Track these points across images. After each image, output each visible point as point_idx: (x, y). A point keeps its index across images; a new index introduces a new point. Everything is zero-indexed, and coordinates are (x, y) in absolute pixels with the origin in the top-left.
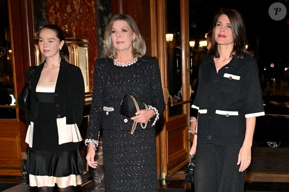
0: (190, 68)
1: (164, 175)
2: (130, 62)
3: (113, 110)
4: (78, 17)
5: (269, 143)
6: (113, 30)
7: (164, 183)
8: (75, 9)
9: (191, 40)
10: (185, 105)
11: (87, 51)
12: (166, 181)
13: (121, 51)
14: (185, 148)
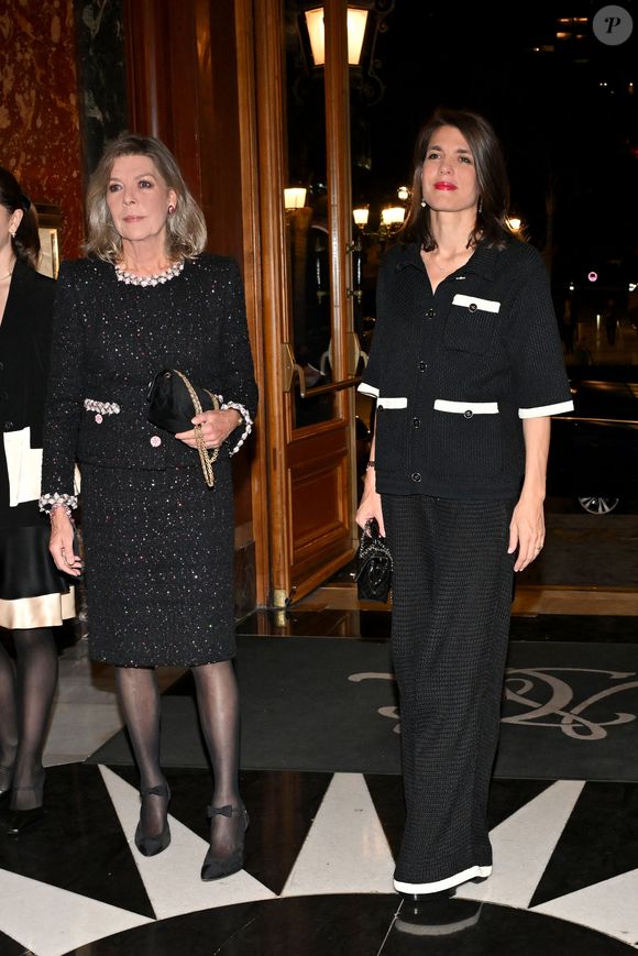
0: (356, 287)
1: (281, 598)
2: (164, 274)
3: (117, 411)
4: (30, 141)
5: (586, 502)
6: (112, 183)
7: (282, 619)
8: (20, 118)
9: (357, 204)
10: (340, 395)
11: (56, 240)
12: (288, 616)
13: (136, 244)
14: (341, 519)
